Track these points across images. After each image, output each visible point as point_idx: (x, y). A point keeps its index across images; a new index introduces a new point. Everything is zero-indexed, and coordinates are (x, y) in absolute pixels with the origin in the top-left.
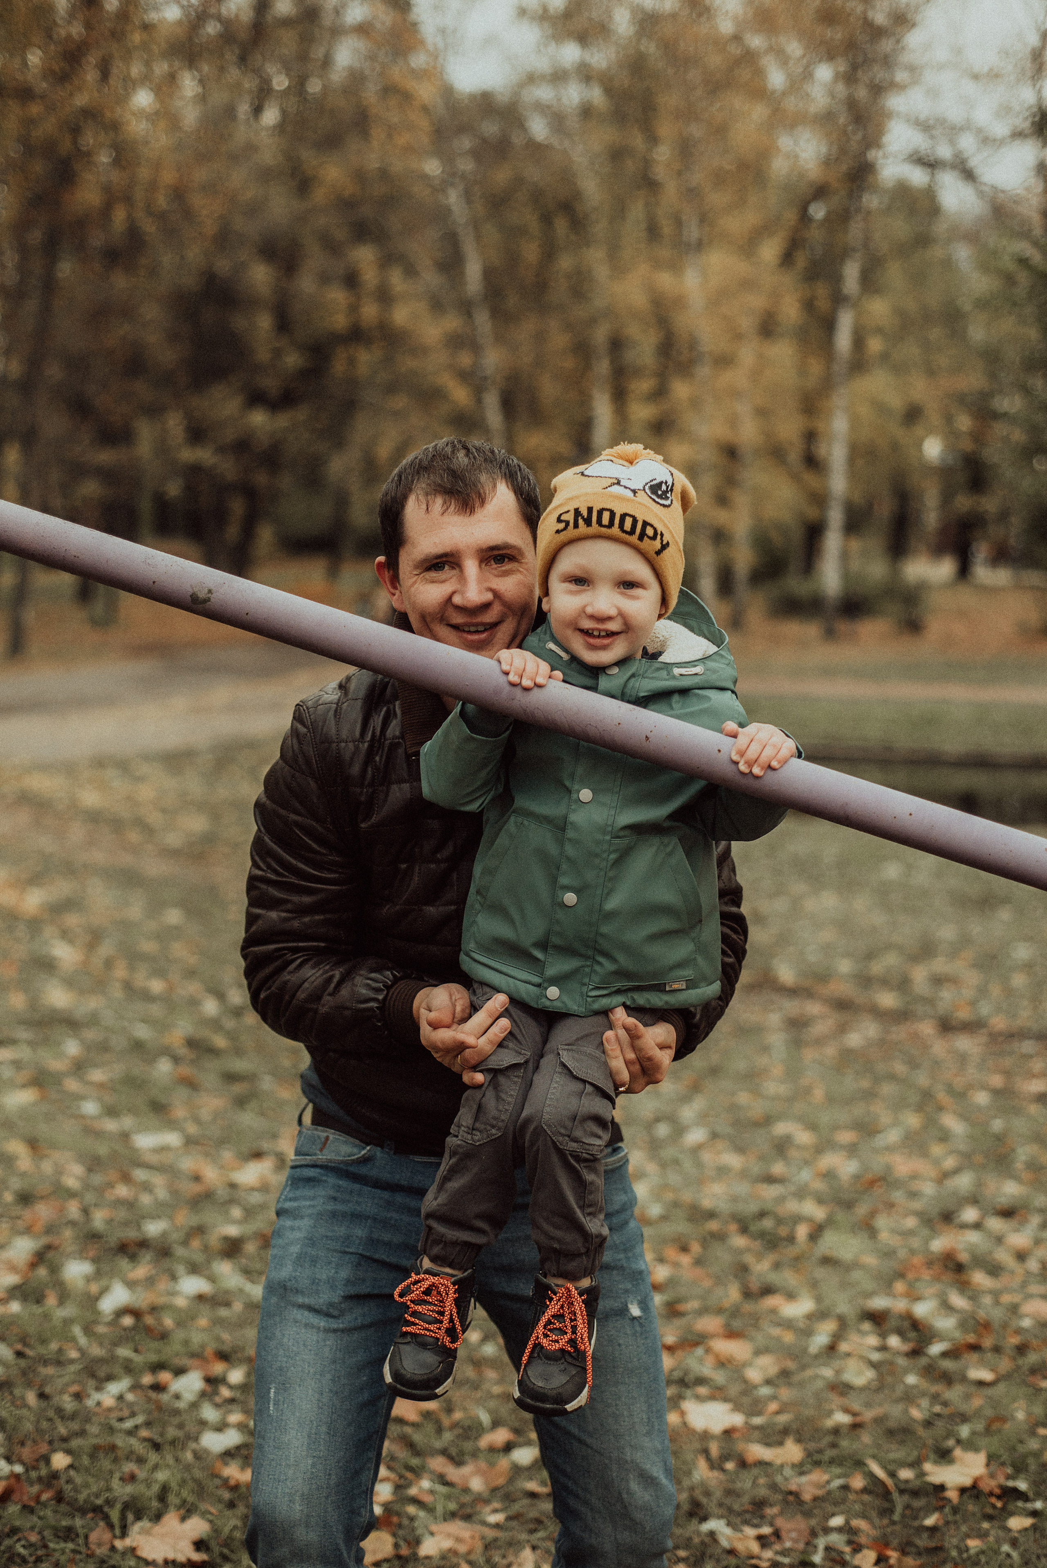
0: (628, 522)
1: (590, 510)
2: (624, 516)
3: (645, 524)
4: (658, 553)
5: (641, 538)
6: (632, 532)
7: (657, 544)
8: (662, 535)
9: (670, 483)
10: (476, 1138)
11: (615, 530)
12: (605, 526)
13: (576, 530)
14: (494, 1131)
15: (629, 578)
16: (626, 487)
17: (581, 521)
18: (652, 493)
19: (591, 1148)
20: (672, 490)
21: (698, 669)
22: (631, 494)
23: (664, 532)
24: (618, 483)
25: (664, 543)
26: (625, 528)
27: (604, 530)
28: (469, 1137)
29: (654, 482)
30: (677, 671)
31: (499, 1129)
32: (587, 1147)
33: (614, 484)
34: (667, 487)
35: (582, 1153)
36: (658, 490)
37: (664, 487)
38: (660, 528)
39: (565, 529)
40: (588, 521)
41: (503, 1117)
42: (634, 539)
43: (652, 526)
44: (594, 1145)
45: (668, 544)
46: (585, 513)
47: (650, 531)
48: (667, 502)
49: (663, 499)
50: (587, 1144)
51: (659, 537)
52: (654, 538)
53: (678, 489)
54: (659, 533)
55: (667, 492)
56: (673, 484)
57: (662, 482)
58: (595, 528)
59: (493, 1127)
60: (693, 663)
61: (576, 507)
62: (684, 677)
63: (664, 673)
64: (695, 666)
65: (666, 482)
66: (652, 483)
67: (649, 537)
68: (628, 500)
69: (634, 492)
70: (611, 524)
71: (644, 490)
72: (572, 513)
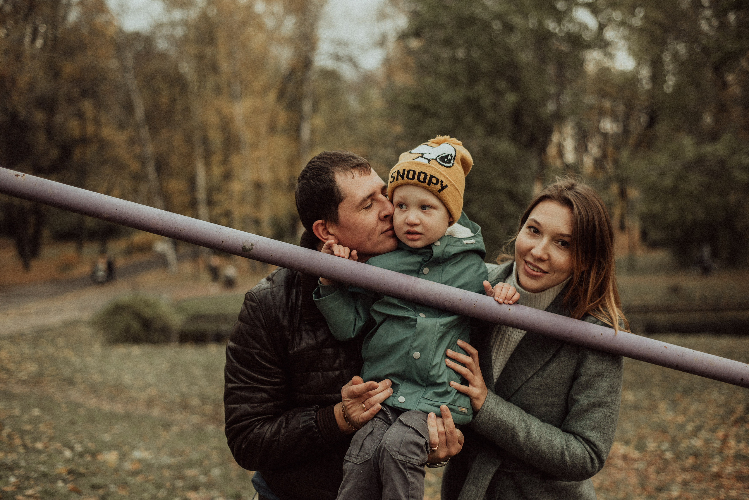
0: (422, 177)
1: (404, 171)
2: (420, 173)
3: (432, 177)
4: (440, 191)
5: (429, 184)
6: (424, 181)
7: (439, 187)
8: (442, 182)
9: (453, 155)
10: (358, 460)
11: (415, 181)
12: (410, 179)
13: (397, 181)
14: (367, 456)
15: (425, 203)
16: (425, 158)
17: (399, 177)
18: (440, 160)
19: (412, 460)
20: (454, 159)
21: (473, 241)
22: (426, 162)
23: (443, 180)
24: (422, 157)
25: (443, 186)
26: (420, 180)
27: (410, 180)
28: (355, 460)
29: (444, 155)
30: (465, 242)
31: (369, 455)
32: (409, 459)
33: (419, 157)
34: (452, 157)
35: (407, 462)
36: (445, 159)
37: (449, 157)
38: (440, 178)
39: (393, 180)
40: (403, 177)
41: (372, 449)
42: (425, 184)
43: (435, 177)
44: (414, 459)
45: (446, 186)
46: (401, 173)
47: (434, 180)
48: (451, 165)
49: (447, 163)
50: (410, 458)
51: (440, 183)
52: (437, 183)
53: (459, 157)
54: (440, 181)
55: (451, 159)
56: (455, 155)
57: (449, 155)
58: (406, 180)
59: (367, 454)
60: (470, 238)
61: (398, 170)
62: (468, 245)
63: (459, 243)
64: (471, 239)
65: (451, 154)
66: (442, 155)
67: (433, 183)
68: (424, 165)
69: (429, 160)
70: (413, 178)
71: (436, 159)
72: (396, 173)
